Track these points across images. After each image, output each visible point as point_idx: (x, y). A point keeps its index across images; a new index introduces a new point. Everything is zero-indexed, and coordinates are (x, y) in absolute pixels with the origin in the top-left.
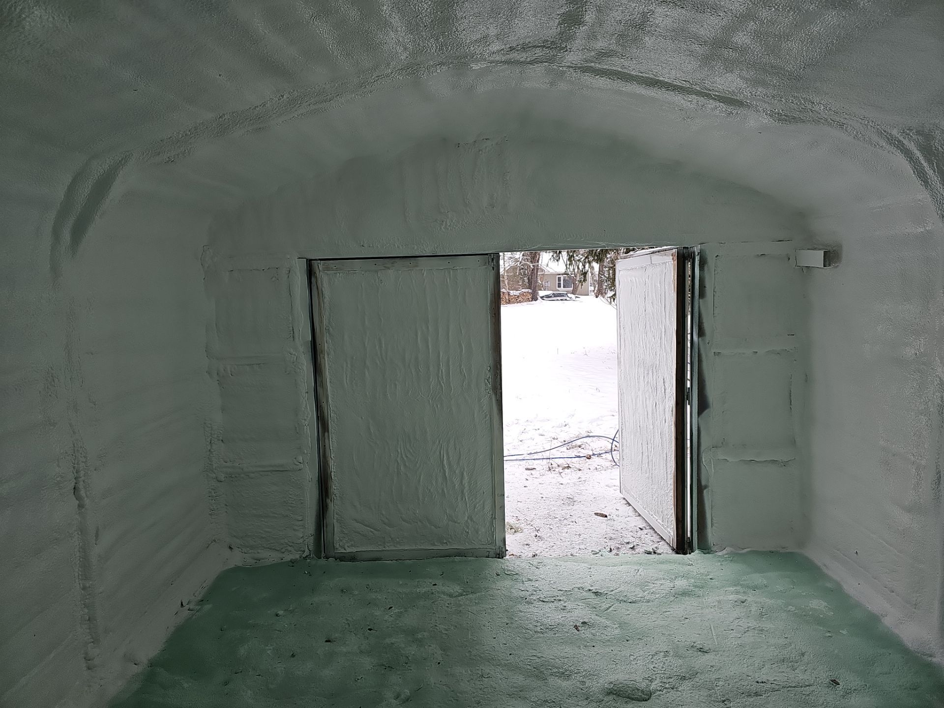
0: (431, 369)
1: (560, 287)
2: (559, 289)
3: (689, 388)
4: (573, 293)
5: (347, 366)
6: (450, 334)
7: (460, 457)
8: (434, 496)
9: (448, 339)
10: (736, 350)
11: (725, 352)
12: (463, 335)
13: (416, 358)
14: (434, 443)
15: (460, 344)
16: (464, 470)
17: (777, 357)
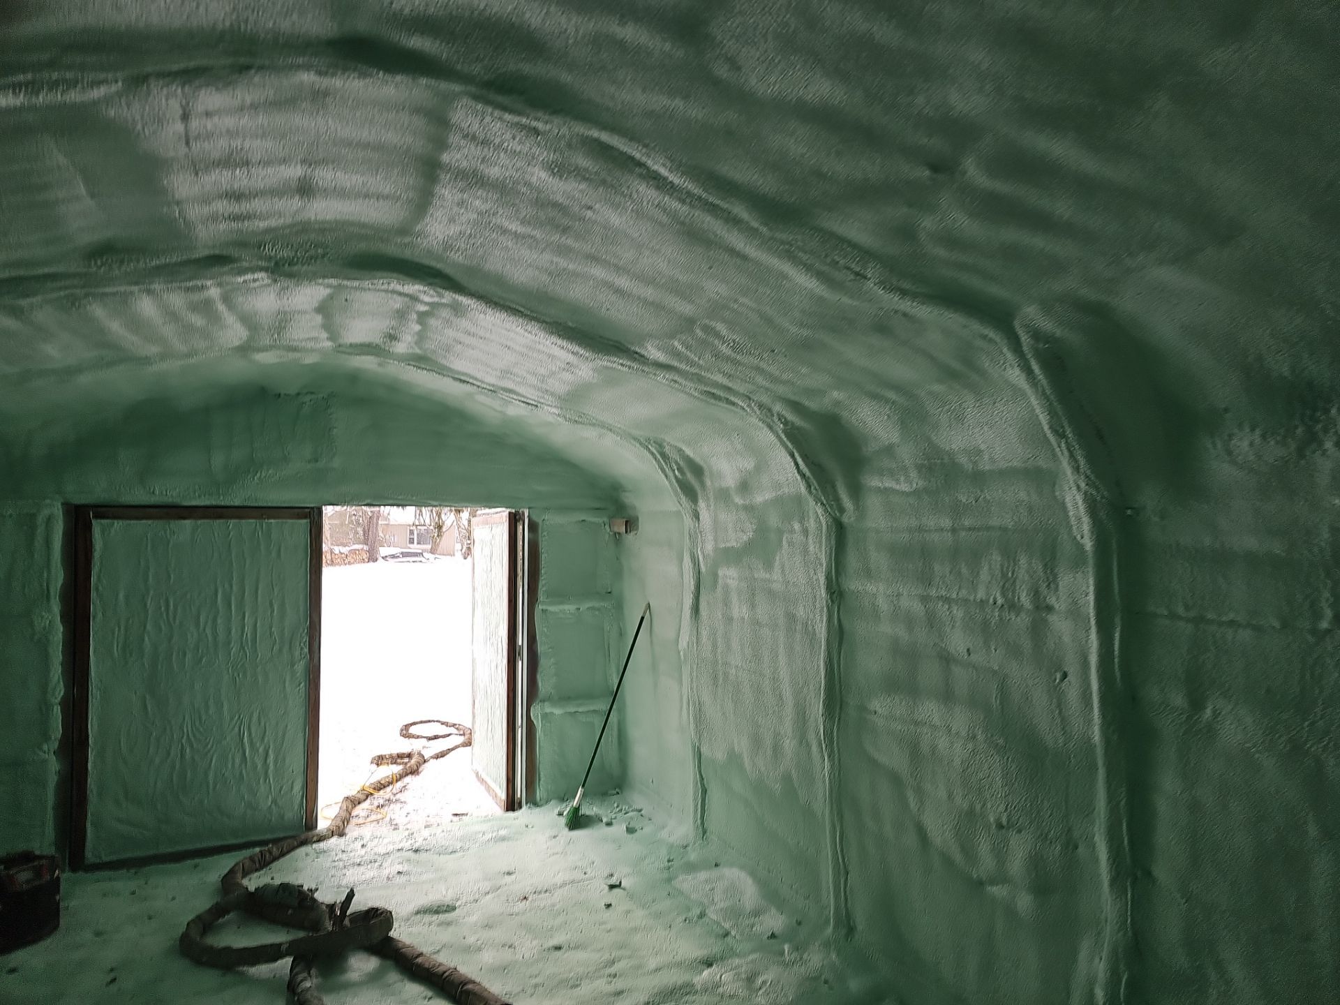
0: (233, 631)
1: (413, 543)
2: (411, 546)
3: (521, 645)
4: (433, 551)
5: (119, 630)
6: (259, 592)
7: (265, 732)
8: (228, 781)
9: (257, 598)
10: (561, 607)
11: (551, 608)
12: (276, 594)
13: (215, 620)
14: (232, 719)
15: (271, 605)
16: (269, 747)
17: (597, 613)
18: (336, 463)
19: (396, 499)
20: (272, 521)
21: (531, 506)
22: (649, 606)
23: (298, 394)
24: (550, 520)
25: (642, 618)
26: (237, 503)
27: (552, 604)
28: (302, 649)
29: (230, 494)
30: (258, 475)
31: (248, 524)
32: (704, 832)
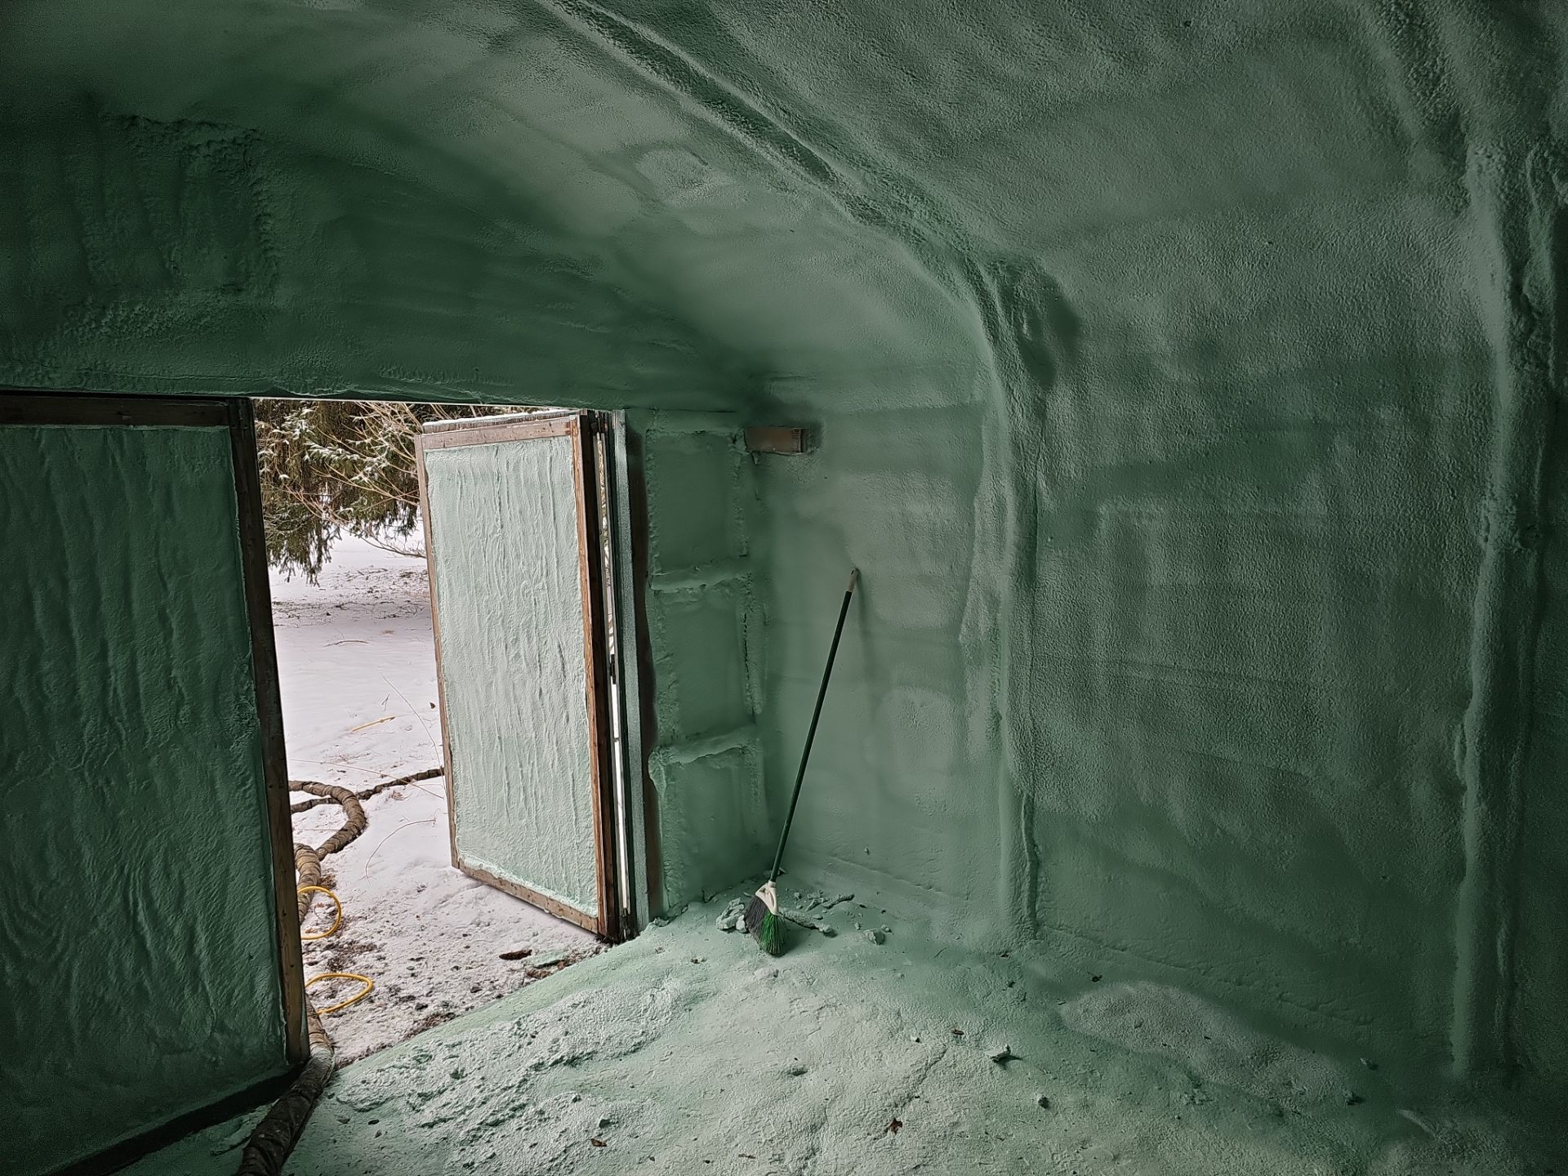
3: (613, 656)
6: (135, 595)
7: (182, 893)
8: (115, 1010)
9: (128, 604)
10: (681, 585)
11: (669, 589)
12: (172, 593)
13: (34, 663)
14: (104, 878)
15: (163, 619)
16: (195, 919)
17: (727, 591)
18: (283, 297)
19: (405, 384)
20: (145, 427)
21: (630, 403)
22: (857, 576)
23: (180, 123)
24: (663, 431)
25: (848, 595)
26: (59, 382)
27: (670, 580)
28: (242, 707)
29: (42, 362)
30: (110, 314)
31: (86, 438)
32: (1037, 925)
